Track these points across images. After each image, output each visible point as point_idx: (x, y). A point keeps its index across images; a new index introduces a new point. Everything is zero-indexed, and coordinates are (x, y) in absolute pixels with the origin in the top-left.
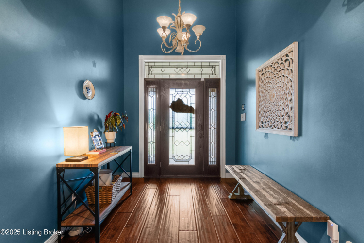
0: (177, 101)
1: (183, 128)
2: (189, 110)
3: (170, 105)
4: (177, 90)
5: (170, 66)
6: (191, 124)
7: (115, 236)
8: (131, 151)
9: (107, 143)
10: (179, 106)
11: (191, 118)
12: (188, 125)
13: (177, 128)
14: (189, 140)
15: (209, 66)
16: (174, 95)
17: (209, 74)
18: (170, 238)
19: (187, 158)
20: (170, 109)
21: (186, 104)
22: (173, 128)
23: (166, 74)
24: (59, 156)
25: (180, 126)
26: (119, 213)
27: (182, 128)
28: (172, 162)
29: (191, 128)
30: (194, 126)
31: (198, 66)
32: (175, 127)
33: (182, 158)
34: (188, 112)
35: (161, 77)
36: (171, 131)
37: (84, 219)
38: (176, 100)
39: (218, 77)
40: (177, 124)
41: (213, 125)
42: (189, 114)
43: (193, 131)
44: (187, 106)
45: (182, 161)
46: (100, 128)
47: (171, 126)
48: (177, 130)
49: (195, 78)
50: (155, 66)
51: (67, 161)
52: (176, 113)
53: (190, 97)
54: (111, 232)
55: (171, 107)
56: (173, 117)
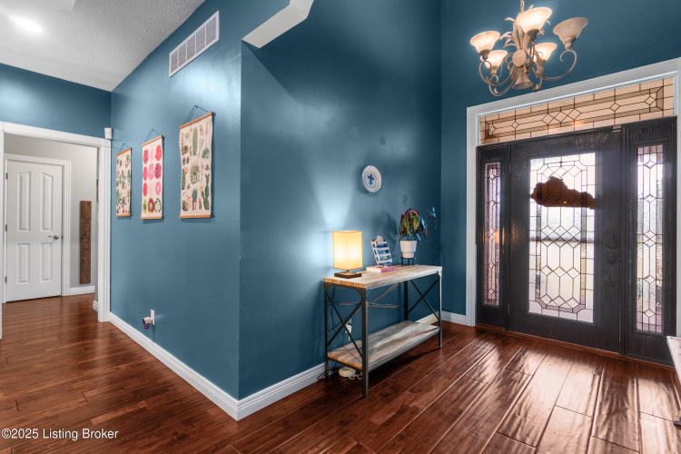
0: (548, 183)
1: (563, 240)
2: (580, 200)
3: (532, 192)
4: (548, 160)
5: (531, 114)
6: (583, 231)
7: (390, 397)
8: (440, 274)
9: (402, 258)
10: (554, 194)
11: (584, 217)
12: (575, 233)
13: (548, 239)
14: (577, 266)
15: (640, 93)
16: (540, 172)
17: (640, 112)
18: (473, 435)
19: (573, 304)
20: (532, 200)
21: (570, 187)
22: (538, 240)
23: (523, 131)
24: (328, 269)
25: (554, 236)
26: (409, 369)
27: (560, 239)
28: (534, 308)
29: (584, 241)
30: (591, 235)
31: (605, 100)
32: (543, 236)
33: (559, 302)
34: (577, 206)
35: (511, 138)
36: (532, 245)
37: (352, 358)
38: (545, 180)
39: (667, 114)
40: (546, 232)
41: (650, 235)
42: (578, 210)
43: (591, 249)
44: (574, 191)
45: (559, 309)
46: (392, 235)
47: (533, 234)
48: (547, 243)
49: (596, 127)
50: (500, 120)
51: (337, 275)
52: (544, 209)
53: (580, 172)
54: (387, 389)
55: (533, 196)
56: (539, 216)
